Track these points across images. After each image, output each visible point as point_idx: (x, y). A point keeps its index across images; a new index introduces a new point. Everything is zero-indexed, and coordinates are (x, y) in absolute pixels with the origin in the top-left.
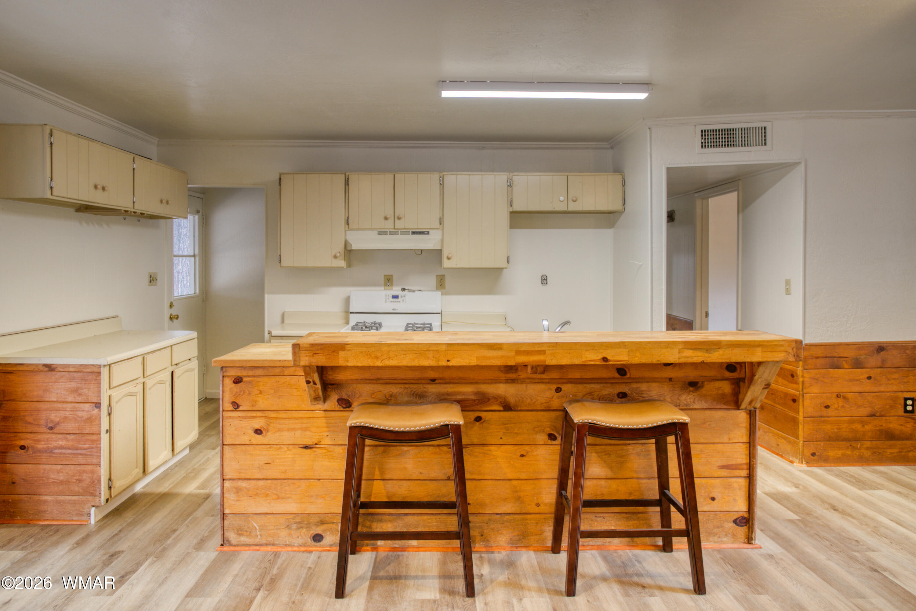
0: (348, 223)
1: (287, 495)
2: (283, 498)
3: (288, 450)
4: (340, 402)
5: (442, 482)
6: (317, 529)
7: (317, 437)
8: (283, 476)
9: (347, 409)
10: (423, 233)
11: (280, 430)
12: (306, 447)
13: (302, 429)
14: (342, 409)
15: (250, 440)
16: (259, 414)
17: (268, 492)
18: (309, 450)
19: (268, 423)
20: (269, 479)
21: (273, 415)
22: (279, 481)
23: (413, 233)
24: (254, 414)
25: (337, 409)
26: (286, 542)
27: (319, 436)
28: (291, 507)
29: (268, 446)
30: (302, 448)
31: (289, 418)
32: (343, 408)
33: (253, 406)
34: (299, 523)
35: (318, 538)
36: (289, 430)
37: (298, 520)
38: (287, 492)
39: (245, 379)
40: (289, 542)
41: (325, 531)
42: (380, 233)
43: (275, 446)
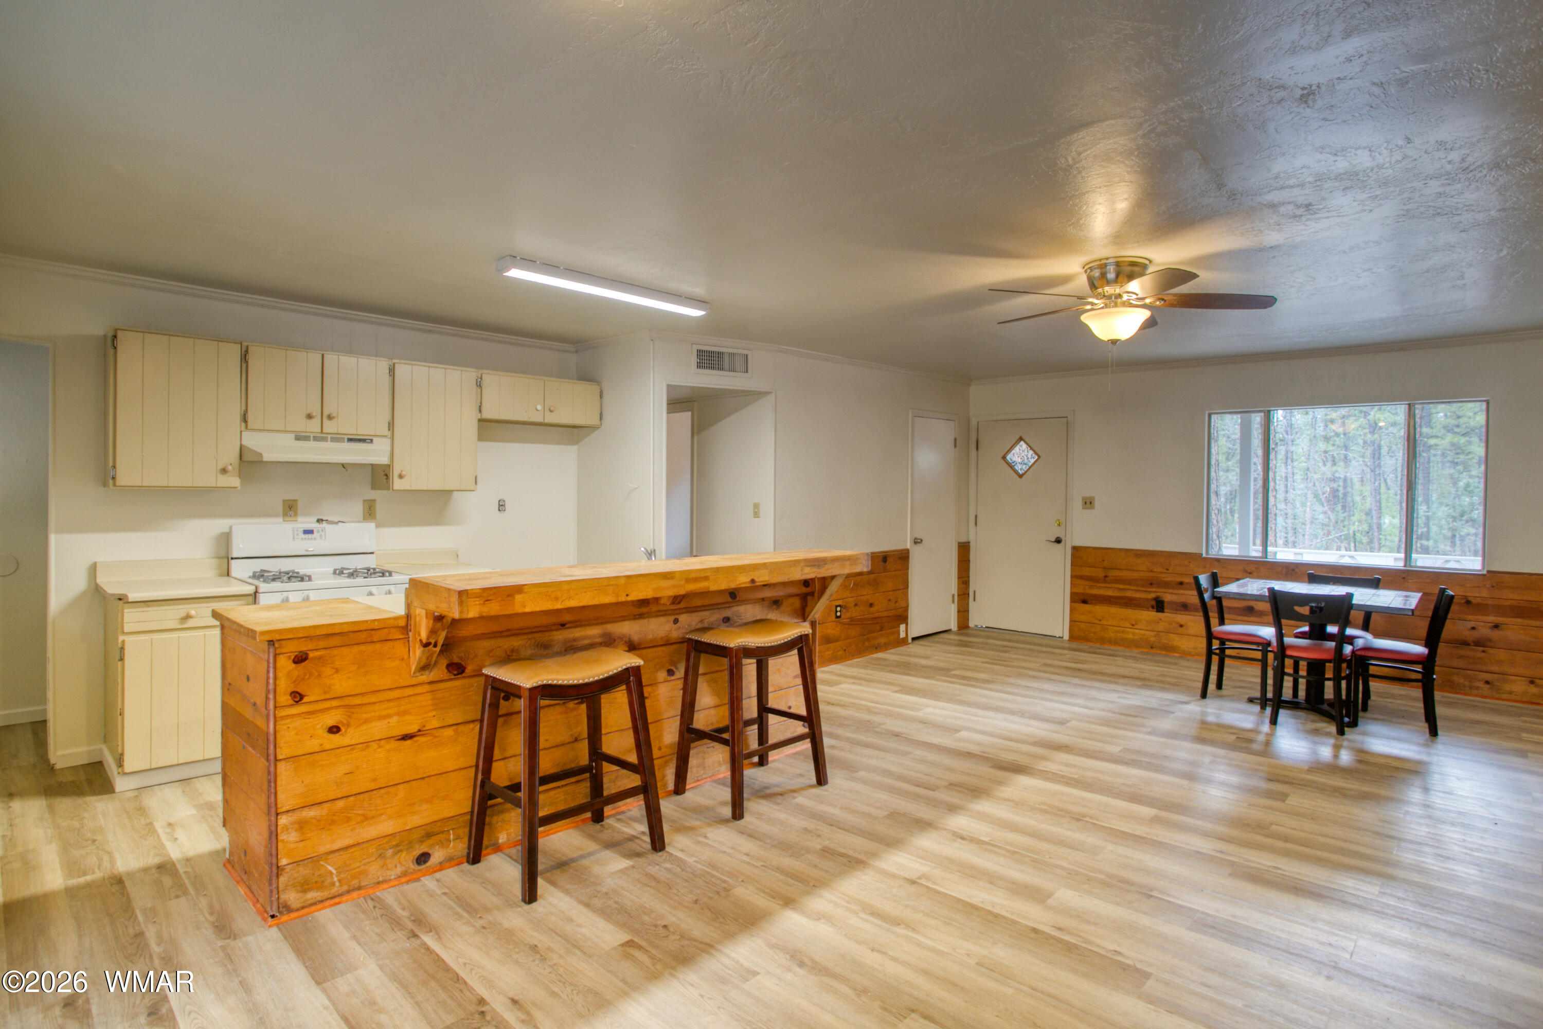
0: (245, 419)
1: (378, 812)
2: (373, 817)
3: (380, 747)
4: (450, 669)
5: (568, 746)
6: (422, 847)
7: (420, 721)
8: (373, 786)
9: (460, 676)
10: (364, 441)
11: (367, 721)
12: (406, 737)
13: (398, 714)
14: (453, 677)
15: (321, 745)
16: (335, 703)
17: (349, 815)
18: (409, 742)
19: (349, 714)
20: (352, 795)
21: (357, 701)
22: (366, 795)
23: (350, 440)
24: (327, 704)
25: (446, 678)
26: (378, 878)
27: (423, 718)
28: (386, 826)
29: (349, 748)
30: (399, 740)
31: (380, 702)
32: (455, 675)
33: (325, 692)
34: (397, 845)
35: (423, 858)
36: (380, 718)
37: (394, 843)
38: (378, 808)
39: (311, 655)
40: (382, 876)
41: (432, 846)
42: (298, 438)
43: (361, 746)
